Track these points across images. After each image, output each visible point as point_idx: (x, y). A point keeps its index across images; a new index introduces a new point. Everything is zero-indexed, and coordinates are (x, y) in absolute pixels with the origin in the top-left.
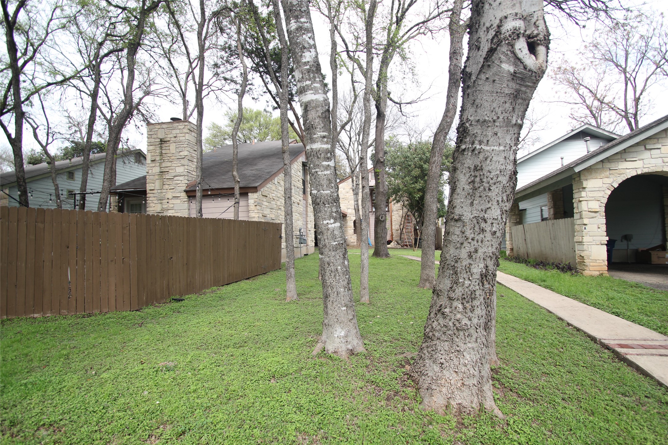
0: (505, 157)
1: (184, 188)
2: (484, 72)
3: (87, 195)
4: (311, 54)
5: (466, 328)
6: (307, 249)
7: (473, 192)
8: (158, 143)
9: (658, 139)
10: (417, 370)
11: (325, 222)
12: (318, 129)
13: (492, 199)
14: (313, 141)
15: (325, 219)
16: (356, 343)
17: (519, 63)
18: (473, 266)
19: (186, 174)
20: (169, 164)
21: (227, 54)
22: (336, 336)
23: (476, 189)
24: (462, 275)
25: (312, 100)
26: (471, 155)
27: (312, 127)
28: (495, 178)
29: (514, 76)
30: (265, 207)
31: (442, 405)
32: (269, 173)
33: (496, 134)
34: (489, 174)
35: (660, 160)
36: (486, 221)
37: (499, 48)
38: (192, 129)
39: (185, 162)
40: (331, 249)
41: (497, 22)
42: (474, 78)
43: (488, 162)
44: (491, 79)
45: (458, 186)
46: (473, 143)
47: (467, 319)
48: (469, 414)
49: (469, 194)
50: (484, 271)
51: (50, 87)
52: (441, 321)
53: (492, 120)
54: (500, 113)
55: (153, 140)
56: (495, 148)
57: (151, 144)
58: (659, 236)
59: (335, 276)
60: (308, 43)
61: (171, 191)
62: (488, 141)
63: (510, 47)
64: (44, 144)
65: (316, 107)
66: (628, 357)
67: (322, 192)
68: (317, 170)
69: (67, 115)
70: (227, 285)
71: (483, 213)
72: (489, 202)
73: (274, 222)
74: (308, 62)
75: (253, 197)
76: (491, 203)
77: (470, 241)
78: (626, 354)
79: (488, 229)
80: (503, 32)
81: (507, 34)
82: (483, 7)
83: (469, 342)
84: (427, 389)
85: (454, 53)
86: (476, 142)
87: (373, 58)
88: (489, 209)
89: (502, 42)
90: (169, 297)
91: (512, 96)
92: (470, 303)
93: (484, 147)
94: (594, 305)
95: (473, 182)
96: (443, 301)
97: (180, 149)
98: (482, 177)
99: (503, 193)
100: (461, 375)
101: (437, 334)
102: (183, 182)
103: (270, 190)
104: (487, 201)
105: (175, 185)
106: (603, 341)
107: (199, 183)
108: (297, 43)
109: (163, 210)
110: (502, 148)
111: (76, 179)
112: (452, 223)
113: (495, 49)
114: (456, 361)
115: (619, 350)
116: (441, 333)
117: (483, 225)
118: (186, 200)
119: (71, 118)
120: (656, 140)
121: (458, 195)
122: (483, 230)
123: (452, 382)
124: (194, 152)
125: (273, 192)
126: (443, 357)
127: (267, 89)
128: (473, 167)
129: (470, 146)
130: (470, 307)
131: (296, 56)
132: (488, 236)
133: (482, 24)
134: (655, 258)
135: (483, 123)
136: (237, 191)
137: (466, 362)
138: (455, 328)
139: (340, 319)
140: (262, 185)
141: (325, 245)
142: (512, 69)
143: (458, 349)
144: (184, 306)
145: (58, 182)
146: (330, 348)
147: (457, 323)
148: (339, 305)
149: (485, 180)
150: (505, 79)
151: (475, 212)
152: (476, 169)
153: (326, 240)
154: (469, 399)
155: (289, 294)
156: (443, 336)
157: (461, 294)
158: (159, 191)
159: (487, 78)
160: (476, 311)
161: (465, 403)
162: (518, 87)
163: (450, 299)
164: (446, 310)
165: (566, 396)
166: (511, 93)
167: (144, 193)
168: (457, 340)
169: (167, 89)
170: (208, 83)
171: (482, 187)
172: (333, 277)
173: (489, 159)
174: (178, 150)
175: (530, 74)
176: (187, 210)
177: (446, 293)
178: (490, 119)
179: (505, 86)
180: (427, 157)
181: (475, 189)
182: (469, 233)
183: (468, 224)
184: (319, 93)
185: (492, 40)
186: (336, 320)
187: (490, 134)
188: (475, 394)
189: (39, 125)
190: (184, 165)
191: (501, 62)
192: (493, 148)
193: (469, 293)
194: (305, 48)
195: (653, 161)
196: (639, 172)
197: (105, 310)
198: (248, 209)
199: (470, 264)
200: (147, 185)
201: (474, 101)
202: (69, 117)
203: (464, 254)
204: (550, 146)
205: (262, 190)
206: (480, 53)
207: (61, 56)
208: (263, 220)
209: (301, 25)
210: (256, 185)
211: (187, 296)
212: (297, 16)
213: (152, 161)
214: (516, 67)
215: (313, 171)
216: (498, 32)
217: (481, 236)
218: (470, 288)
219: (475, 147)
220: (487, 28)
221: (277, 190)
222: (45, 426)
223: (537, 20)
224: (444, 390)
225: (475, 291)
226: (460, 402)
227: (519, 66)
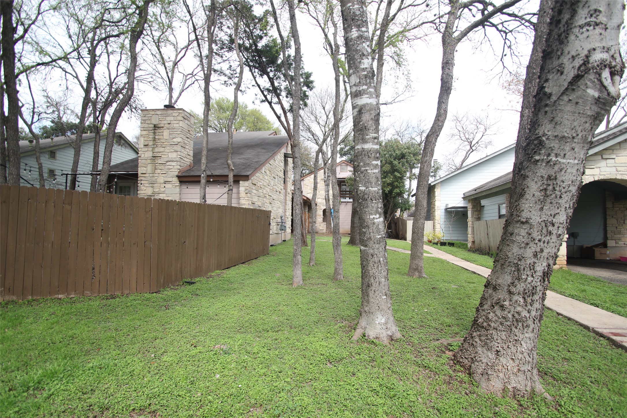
0: (578, 169)
1: (176, 173)
2: (567, 95)
3: (78, 176)
4: (368, 61)
5: (525, 320)
6: (285, 235)
7: (544, 199)
8: (151, 129)
9: (613, 150)
10: (467, 356)
11: (372, 217)
12: (371, 131)
13: (562, 205)
14: (365, 141)
15: (372, 214)
16: (394, 330)
17: (604, 90)
18: (537, 264)
19: (178, 159)
20: (162, 149)
21: (217, 47)
22: (378, 322)
23: (548, 196)
24: (525, 272)
25: (367, 104)
26: (545, 166)
27: (366, 128)
28: (567, 188)
29: (597, 101)
30: (254, 194)
31: (500, 389)
32: (257, 162)
33: (574, 149)
34: (562, 183)
35: (614, 169)
36: (553, 225)
37: (586, 75)
38: (186, 117)
39: (178, 148)
40: (376, 241)
41: (586, 52)
42: (554, 98)
43: (563, 172)
44: (574, 101)
45: (528, 192)
46: (549, 155)
47: (527, 312)
48: (523, 397)
49: (539, 200)
50: (546, 269)
51: (38, 67)
52: (499, 312)
53: (571, 137)
54: (579, 131)
55: (146, 125)
56: (571, 161)
57: (145, 129)
58: (601, 235)
59: (378, 267)
60: (367, 51)
61: (163, 175)
62: (565, 155)
63: (597, 76)
64: (30, 123)
65: (370, 110)
66: (624, 344)
67: (371, 188)
68: (367, 168)
69: (46, 94)
70: (227, 268)
71: (552, 218)
72: (558, 208)
73: (261, 209)
74: (366, 68)
75: (243, 185)
76: (560, 209)
77: (537, 242)
78: (622, 342)
79: (554, 232)
80: (591, 61)
81: (595, 64)
82: (567, 38)
83: (526, 332)
84: (482, 375)
85: (447, 63)
86: (553, 155)
87: (383, 64)
88: (558, 215)
89: (590, 70)
90: (182, 280)
91: (593, 117)
92: (531, 298)
93: (560, 160)
94: (572, 297)
95: (546, 190)
96: (502, 294)
97: (174, 136)
98: (555, 186)
99: (571, 201)
100: (517, 362)
101: (493, 324)
102: (175, 167)
103: (258, 179)
104: (556, 207)
105: (167, 170)
106: (596, 330)
107: (204, 171)
108: (357, 50)
109: (154, 193)
110: (576, 161)
111: (57, 158)
112: (518, 225)
113: (583, 76)
114: (513, 349)
115: (614, 338)
116: (498, 323)
117: (550, 228)
118: (178, 185)
119: (49, 98)
120: (611, 151)
121: (527, 200)
122: (550, 233)
123: (509, 368)
124: (187, 139)
125: (260, 181)
126: (499, 345)
127: (257, 83)
128: (546, 176)
129: (545, 157)
130: (530, 301)
131: (354, 63)
132: (554, 237)
133: (567, 52)
134: (598, 254)
135: (562, 138)
136: (231, 179)
137: (523, 350)
138: (514, 320)
139: (381, 307)
140: (253, 174)
141: (370, 238)
142: (596, 95)
143: (516, 338)
144: (199, 289)
145: (42, 161)
146: (372, 334)
147: (516, 315)
148: (380, 294)
149: (557, 189)
150: (589, 103)
151: (545, 216)
152: (549, 178)
153: (372, 234)
154: (523, 383)
155: (296, 280)
156: (501, 326)
157: (522, 289)
158: (151, 175)
159: (570, 100)
160: (535, 304)
161: (519, 387)
162: (599, 110)
163: (510, 293)
164: (505, 303)
165: (594, 380)
166: (592, 115)
167: (136, 176)
168: (516, 331)
169: (150, 75)
170: (193, 73)
171: (554, 195)
172: (375, 268)
173: (564, 171)
174: (171, 137)
175: (611, 100)
176: (178, 195)
177: (506, 288)
178: (570, 136)
179: (588, 108)
180: (396, 154)
181: (546, 196)
182: (536, 235)
183: (535, 226)
184: (373, 98)
185: (579, 68)
186: (378, 308)
187: (568, 148)
188: (529, 378)
189: (24, 103)
190: (177, 152)
191: (587, 87)
192: (568, 161)
193: (531, 288)
194: (364, 55)
195: (608, 169)
196: (596, 179)
197: (126, 292)
198: (239, 195)
199: (534, 263)
200: (139, 168)
201: (553, 118)
202: (47, 97)
203: (529, 253)
204: (506, 150)
205: (252, 179)
206: (564, 77)
207: (49, 37)
208: (252, 207)
209: (362, 34)
210: (248, 173)
211: (198, 279)
212: (359, 25)
213: (145, 145)
214: (600, 93)
215: (363, 169)
216: (586, 62)
217: (548, 238)
218: (532, 284)
219: (551, 159)
220: (573, 57)
221: (264, 179)
222: (136, 411)
223: (615, 53)
224: (501, 375)
225: (536, 287)
226: (515, 385)
227: (604, 92)
